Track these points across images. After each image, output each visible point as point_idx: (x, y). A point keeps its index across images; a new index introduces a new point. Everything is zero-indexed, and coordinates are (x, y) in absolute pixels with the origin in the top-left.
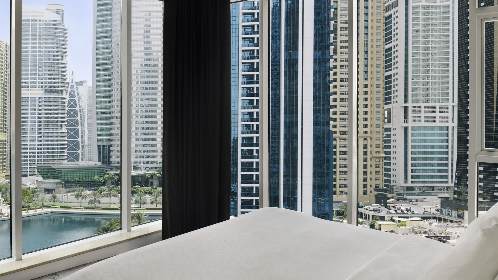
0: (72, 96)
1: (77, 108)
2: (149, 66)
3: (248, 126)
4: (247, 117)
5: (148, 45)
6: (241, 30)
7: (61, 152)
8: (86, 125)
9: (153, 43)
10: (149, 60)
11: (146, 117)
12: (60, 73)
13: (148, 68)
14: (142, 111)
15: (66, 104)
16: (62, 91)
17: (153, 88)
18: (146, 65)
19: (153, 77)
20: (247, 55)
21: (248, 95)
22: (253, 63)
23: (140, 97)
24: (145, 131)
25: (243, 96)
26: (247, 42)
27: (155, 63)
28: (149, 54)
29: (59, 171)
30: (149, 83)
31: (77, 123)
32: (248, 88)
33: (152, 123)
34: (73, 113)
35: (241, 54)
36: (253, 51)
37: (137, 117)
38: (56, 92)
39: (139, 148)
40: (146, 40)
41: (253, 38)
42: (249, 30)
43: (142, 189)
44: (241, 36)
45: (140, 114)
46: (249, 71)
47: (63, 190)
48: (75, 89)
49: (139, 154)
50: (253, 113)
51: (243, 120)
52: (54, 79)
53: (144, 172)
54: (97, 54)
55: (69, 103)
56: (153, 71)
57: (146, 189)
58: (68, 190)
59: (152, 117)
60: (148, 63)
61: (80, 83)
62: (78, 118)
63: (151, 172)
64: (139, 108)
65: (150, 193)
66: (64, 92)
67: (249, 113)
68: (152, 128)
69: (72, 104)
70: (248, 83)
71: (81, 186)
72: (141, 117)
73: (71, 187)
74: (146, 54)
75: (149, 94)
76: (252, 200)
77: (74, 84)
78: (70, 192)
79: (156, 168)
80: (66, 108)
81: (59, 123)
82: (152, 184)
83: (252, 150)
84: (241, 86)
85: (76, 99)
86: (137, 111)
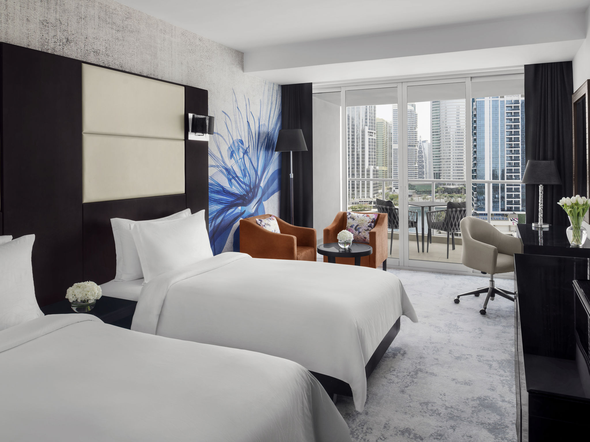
0: (420, 148)
1: (423, 154)
2: (459, 133)
3: (510, 163)
4: (509, 158)
5: (458, 122)
6: (506, 114)
7: (415, 176)
8: (428, 163)
9: (461, 121)
10: (459, 130)
11: (458, 159)
12: (414, 136)
13: (459, 134)
14: (456, 156)
15: (417, 152)
16: (415, 146)
17: (461, 144)
18: (458, 132)
19: (461, 138)
20: (509, 127)
21: (509, 148)
22: (512, 132)
23: (455, 148)
24: (458, 166)
25: (507, 148)
26: (509, 121)
27: (462, 131)
28: (459, 127)
29: (414, 186)
30: (459, 141)
31: (423, 161)
32: (510, 144)
33: (461, 161)
34: (421, 157)
35: (506, 127)
36: (512, 125)
37: (453, 158)
38: (412, 146)
39: (455, 174)
40: (458, 120)
41: (512, 119)
42: (509, 114)
43: (456, 195)
44: (506, 118)
45: (455, 157)
46: (510, 135)
47: (416, 195)
48: (422, 145)
49: (454, 177)
50: (512, 156)
51: (507, 160)
52: (411, 139)
53: (457, 186)
54: (433, 127)
55: (419, 151)
56: (461, 135)
57: (459, 195)
58: (419, 195)
59: (461, 159)
60: (458, 131)
61: (424, 142)
62: (424, 159)
63: (461, 186)
64: (454, 154)
65: (461, 197)
66: (416, 146)
67: (510, 157)
68: (461, 164)
69: (421, 152)
70: (509, 142)
71: (425, 193)
72: (455, 159)
73: (420, 194)
74: (458, 127)
75: (459, 147)
76: (512, 201)
77: (421, 142)
78: (420, 196)
79: (463, 184)
80: (418, 154)
81: (414, 162)
82: (461, 192)
83: (512, 175)
84: (506, 143)
85: (422, 149)
86: (453, 156)
